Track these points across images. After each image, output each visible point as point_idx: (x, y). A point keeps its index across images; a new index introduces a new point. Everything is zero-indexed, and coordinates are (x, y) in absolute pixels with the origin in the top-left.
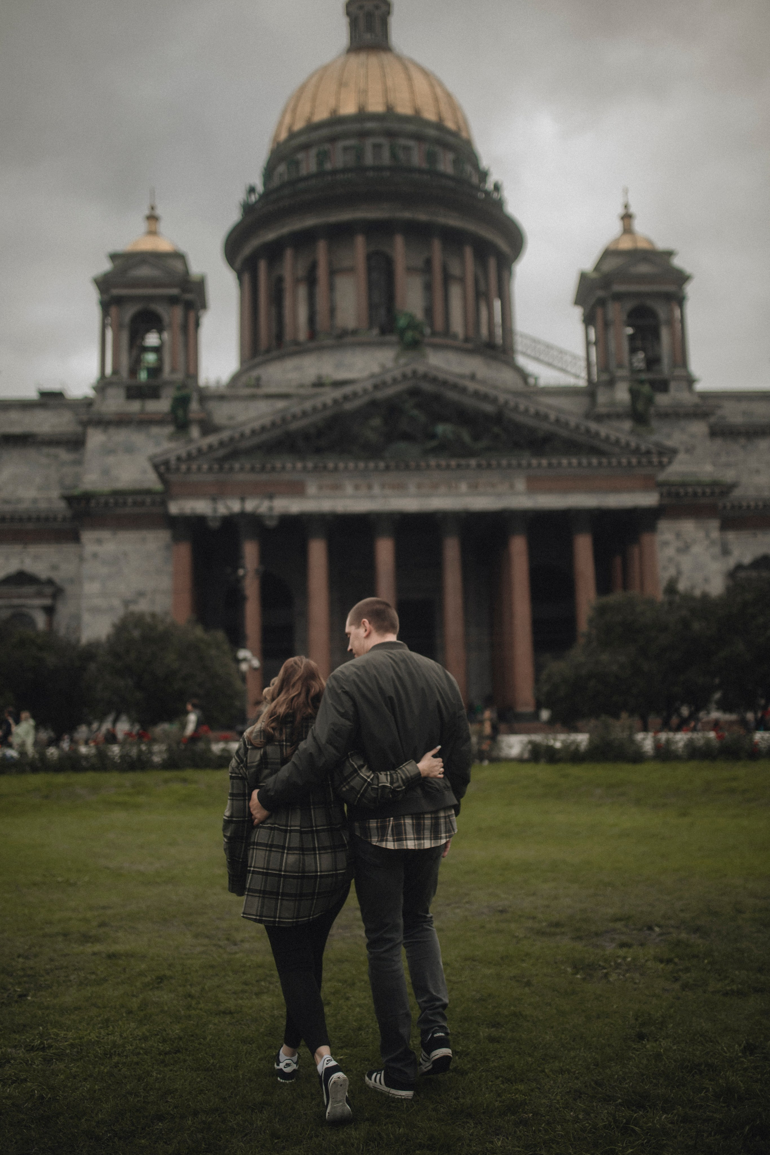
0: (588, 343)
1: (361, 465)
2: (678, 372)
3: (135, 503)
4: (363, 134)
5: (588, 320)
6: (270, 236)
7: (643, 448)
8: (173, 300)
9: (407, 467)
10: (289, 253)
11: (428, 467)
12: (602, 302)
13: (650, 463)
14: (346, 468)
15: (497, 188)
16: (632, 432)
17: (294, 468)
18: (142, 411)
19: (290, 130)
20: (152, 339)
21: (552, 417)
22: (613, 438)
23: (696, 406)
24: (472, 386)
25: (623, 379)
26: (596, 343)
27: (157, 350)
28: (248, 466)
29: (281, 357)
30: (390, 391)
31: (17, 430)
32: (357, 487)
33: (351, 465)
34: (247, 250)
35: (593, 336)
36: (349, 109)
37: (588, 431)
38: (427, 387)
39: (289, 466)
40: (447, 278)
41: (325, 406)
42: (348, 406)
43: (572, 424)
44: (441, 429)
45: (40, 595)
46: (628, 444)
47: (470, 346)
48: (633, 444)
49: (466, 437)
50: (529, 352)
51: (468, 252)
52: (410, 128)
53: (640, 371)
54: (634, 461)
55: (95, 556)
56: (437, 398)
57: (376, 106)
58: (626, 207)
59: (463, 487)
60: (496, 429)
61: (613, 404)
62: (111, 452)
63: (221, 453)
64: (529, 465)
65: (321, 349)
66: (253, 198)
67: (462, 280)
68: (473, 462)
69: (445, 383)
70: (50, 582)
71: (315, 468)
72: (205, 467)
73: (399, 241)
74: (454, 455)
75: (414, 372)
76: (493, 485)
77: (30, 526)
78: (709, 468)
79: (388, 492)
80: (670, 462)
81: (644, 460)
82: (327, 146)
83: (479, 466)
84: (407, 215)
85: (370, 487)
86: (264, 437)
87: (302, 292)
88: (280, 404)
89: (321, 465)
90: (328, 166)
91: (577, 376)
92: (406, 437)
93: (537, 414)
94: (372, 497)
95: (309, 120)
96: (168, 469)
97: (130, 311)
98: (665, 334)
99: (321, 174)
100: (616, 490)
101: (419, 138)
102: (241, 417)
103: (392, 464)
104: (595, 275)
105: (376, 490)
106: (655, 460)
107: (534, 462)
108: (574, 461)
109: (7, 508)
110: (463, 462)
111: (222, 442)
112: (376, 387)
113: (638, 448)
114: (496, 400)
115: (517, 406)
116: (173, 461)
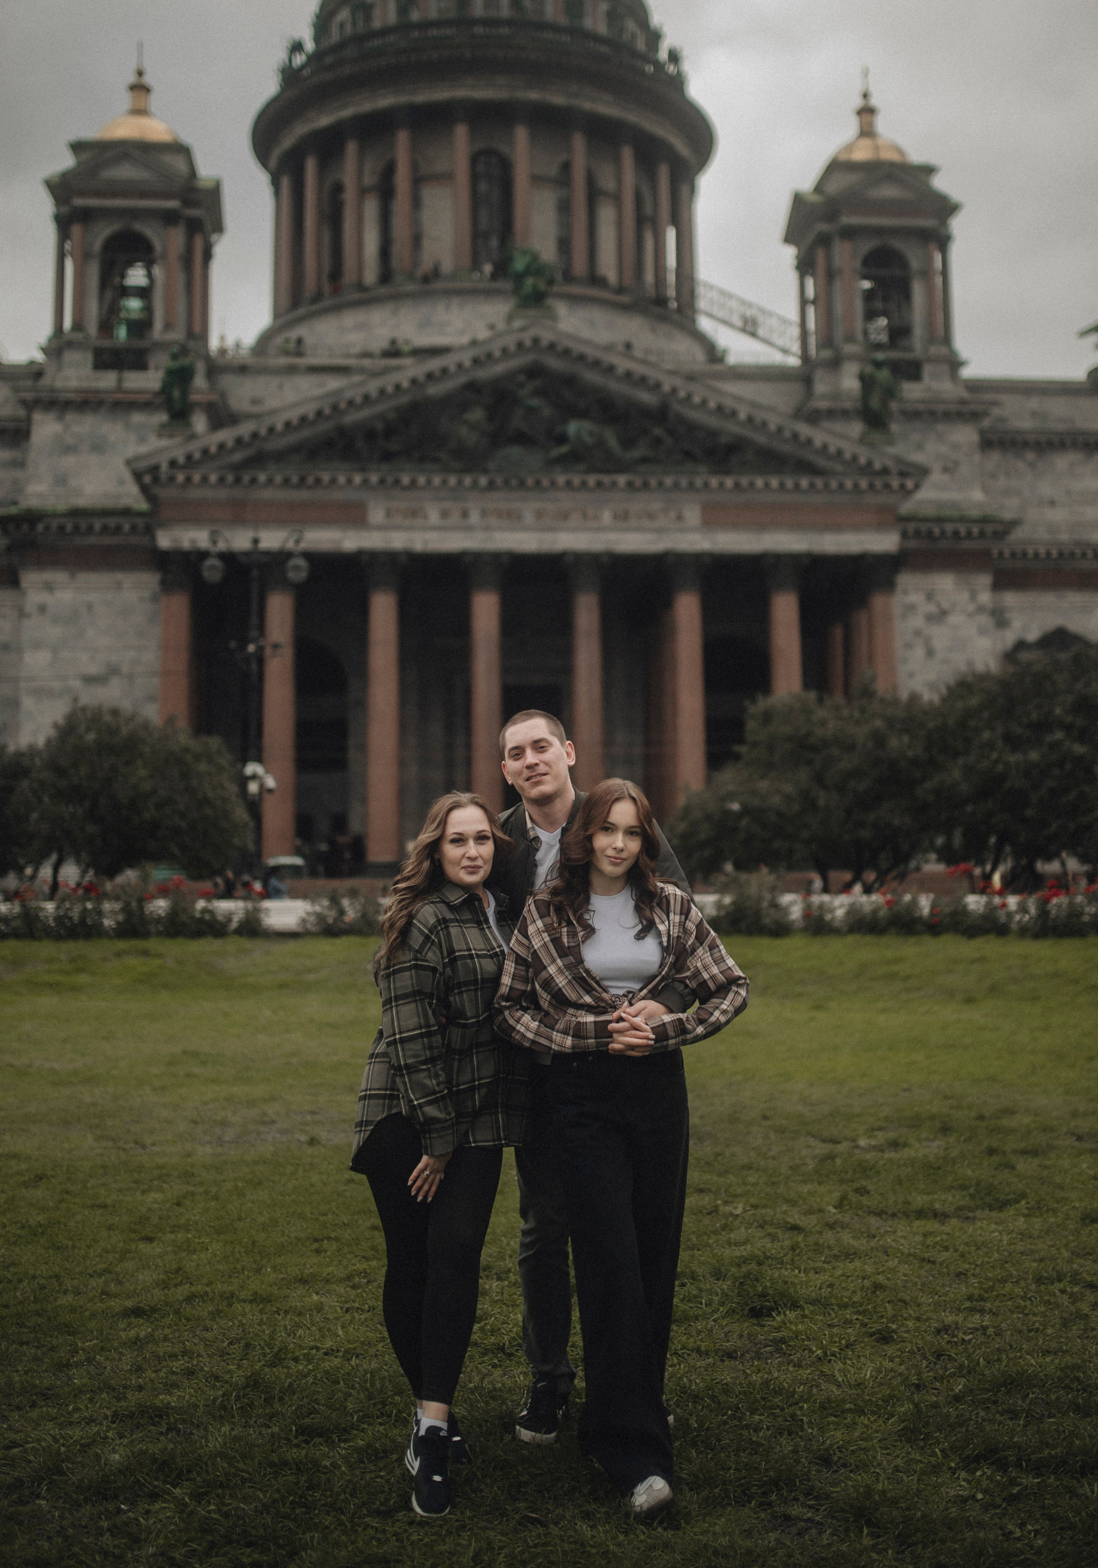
0: (804, 302)
1: (452, 480)
2: (937, 350)
3: (105, 530)
5: (804, 266)
6: (325, 120)
7: (877, 466)
8: (169, 218)
9: (522, 484)
10: (351, 148)
11: (553, 483)
12: (824, 240)
13: (887, 486)
14: (429, 482)
15: (674, 57)
16: (862, 441)
17: (349, 481)
18: (119, 389)
20: (136, 276)
21: (742, 416)
22: (832, 450)
23: (962, 402)
24: (622, 364)
25: (852, 357)
26: (814, 302)
27: (144, 293)
28: (278, 479)
29: (337, 309)
30: (499, 369)
32: (445, 514)
33: (437, 480)
34: (288, 141)
35: (810, 292)
37: (795, 436)
38: (554, 363)
39: (342, 479)
40: (594, 194)
41: (398, 387)
42: (434, 390)
43: (772, 427)
44: (573, 428)
46: (855, 458)
47: (625, 299)
48: (863, 461)
49: (612, 442)
50: (715, 311)
51: (627, 155)
53: (878, 347)
54: (864, 484)
55: (42, 609)
56: (570, 381)
58: (865, 95)
59: (607, 516)
60: (658, 431)
61: (836, 396)
62: (69, 449)
63: (238, 457)
64: (706, 485)
65: (397, 298)
66: (299, 60)
67: (617, 198)
68: (622, 480)
69: (582, 358)
71: (382, 481)
72: (213, 478)
73: (521, 134)
74: (593, 469)
75: (536, 341)
76: (651, 516)
78: (977, 495)
79: (493, 521)
80: (917, 487)
81: (878, 483)
83: (630, 485)
84: (534, 96)
85: (465, 514)
86: (305, 433)
87: (371, 208)
88: (333, 383)
89: (390, 479)
90: (415, 16)
91: (785, 351)
92: (522, 439)
93: (720, 409)
94: (469, 529)
96: (156, 480)
97: (103, 232)
98: (918, 289)
99: (404, 27)
100: (837, 528)
102: (272, 403)
103: (499, 481)
104: (815, 198)
105: (475, 518)
106: (895, 483)
107: (714, 482)
108: (774, 482)
110: (606, 479)
111: (239, 441)
112: (476, 361)
113: (869, 464)
114: (658, 386)
115: (689, 397)
116: (164, 467)
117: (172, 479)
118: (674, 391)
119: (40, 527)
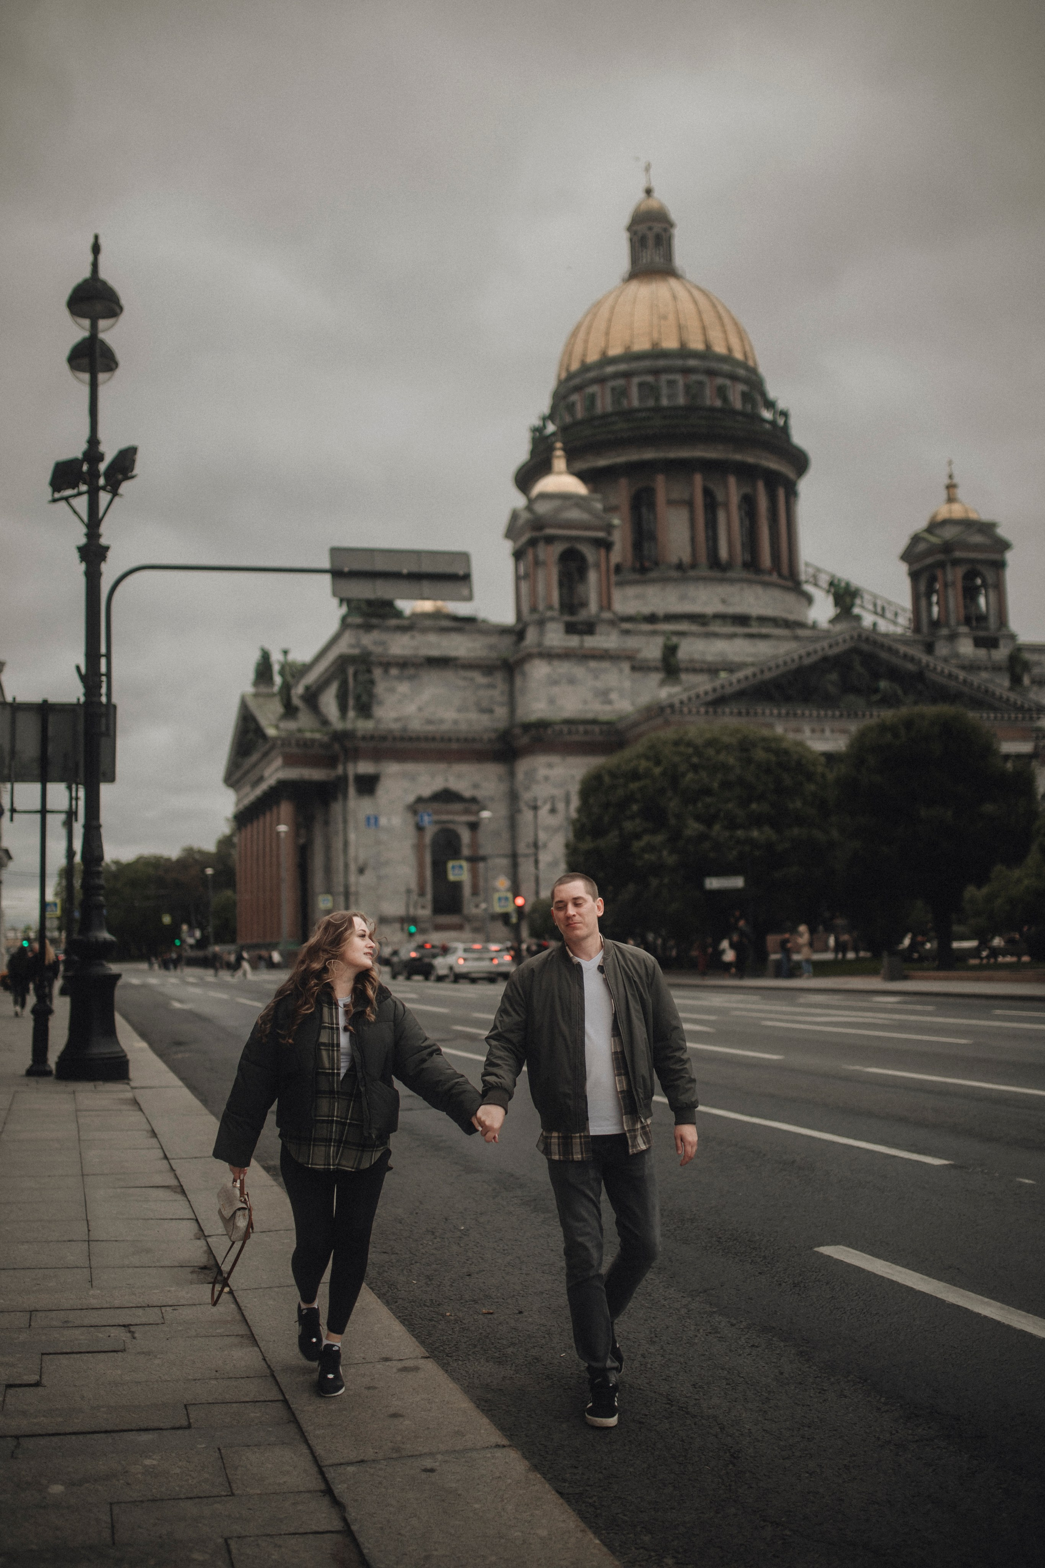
1: (822, 713)
2: (1002, 629)
3: (586, 732)
4: (686, 371)
5: (914, 576)
6: (602, 462)
7: (1026, 706)
8: (598, 542)
9: (856, 715)
11: (871, 715)
12: (941, 565)
13: (1031, 718)
14: (811, 715)
16: (1012, 691)
17: (771, 714)
18: (581, 647)
19: (604, 354)
22: (1004, 698)
28: (735, 711)
30: (836, 650)
31: (435, 653)
32: (813, 731)
33: (815, 713)
36: (671, 343)
37: (987, 691)
38: (865, 647)
39: (767, 712)
42: (807, 661)
44: (883, 684)
45: (467, 812)
48: (1019, 703)
49: (900, 692)
52: (726, 368)
54: (1020, 716)
55: (547, 778)
57: (697, 345)
58: (951, 477)
60: (920, 686)
62: (555, 683)
63: (710, 698)
70: (473, 800)
71: (788, 714)
72: (702, 710)
74: (891, 707)
75: (859, 635)
77: (455, 746)
80: (1041, 718)
81: (1027, 714)
82: (650, 379)
84: (738, 457)
85: (823, 731)
86: (744, 685)
92: (856, 690)
94: (827, 739)
95: (628, 348)
97: (559, 549)
99: (646, 410)
100: (1005, 740)
101: (734, 378)
103: (845, 713)
105: (828, 733)
106: (1034, 714)
108: (978, 715)
109: (430, 728)
111: (714, 690)
112: (831, 646)
113: (1022, 707)
114: (920, 661)
115: (935, 669)
116: (677, 705)
117: (681, 711)
118: (928, 665)
119: (549, 731)
